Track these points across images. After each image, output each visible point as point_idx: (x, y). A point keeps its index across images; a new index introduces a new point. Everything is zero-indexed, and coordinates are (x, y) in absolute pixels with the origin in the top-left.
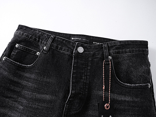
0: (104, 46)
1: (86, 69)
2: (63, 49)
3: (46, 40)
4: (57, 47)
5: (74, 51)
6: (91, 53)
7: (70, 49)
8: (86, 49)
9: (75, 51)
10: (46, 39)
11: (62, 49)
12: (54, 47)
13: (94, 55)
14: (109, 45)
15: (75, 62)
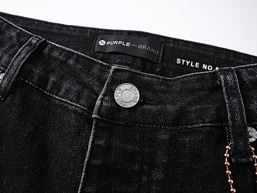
0: (225, 79)
1: (145, 179)
2: (63, 90)
3: (11, 52)
4: (44, 81)
5: (98, 102)
6: (170, 108)
7: (86, 93)
8: (148, 94)
9: (102, 99)
10: (12, 46)
11: (59, 89)
12: (32, 78)
13: (180, 117)
14: (247, 77)
15: (99, 146)
